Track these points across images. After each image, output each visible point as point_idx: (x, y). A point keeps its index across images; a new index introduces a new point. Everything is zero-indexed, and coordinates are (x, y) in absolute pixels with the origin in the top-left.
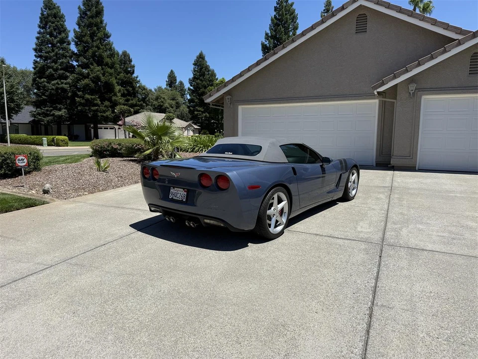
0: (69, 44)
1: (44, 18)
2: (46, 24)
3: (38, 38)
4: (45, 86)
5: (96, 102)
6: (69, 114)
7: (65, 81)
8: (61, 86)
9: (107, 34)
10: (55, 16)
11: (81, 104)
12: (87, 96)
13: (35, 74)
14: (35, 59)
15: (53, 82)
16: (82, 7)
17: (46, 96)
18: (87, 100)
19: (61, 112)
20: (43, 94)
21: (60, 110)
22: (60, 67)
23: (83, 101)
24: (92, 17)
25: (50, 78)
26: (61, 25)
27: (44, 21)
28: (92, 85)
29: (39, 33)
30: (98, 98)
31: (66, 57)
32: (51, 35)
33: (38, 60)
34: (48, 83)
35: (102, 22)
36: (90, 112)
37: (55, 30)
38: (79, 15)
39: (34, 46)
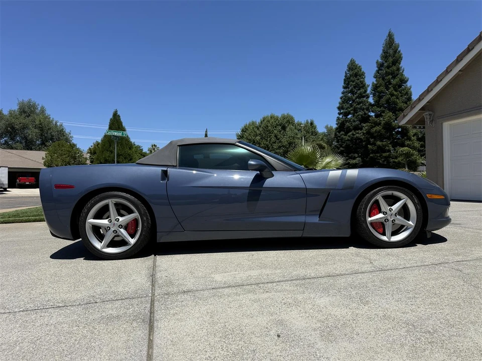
0: (368, 97)
1: (347, 79)
2: (348, 84)
3: (341, 98)
4: (342, 139)
5: (387, 148)
6: (362, 162)
7: (360, 132)
8: (355, 136)
9: (403, 80)
10: (356, 75)
11: (373, 152)
12: (379, 143)
13: (337, 129)
14: (338, 116)
15: (349, 134)
16: (380, 60)
17: (343, 147)
18: (379, 147)
19: (355, 161)
20: (341, 146)
21: (354, 158)
22: (356, 119)
23: (375, 148)
24: (388, 67)
25: (348, 131)
26: (360, 82)
27: (347, 82)
28: (383, 131)
29: (343, 93)
30: (390, 144)
31: (363, 110)
32: (352, 92)
33: (341, 116)
34: (346, 135)
35: (398, 69)
36: (382, 158)
37: (355, 87)
38: (377, 69)
39: (338, 105)
